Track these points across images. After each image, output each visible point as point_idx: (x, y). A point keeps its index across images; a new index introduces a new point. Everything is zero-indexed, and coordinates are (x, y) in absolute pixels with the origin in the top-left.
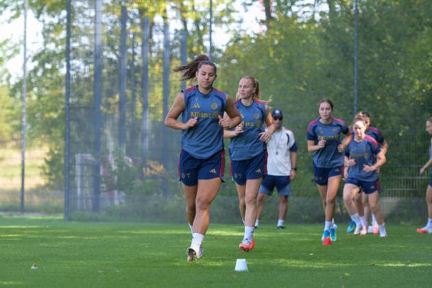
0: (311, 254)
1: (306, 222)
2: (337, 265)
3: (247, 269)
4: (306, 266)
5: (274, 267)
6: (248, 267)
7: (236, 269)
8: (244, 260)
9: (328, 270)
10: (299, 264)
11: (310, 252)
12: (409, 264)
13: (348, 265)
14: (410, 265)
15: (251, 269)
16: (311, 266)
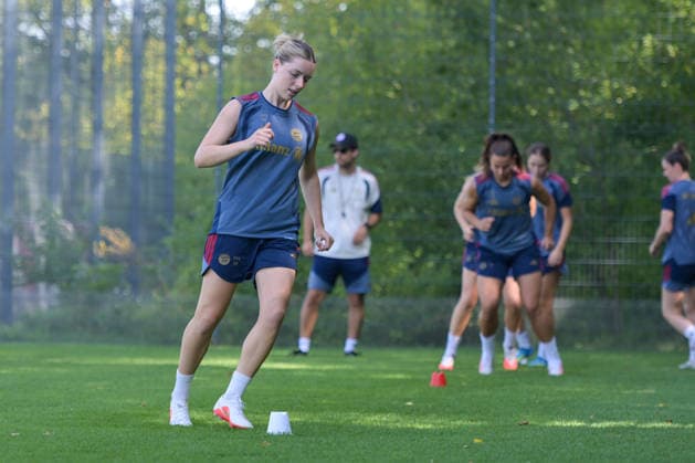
0: (410, 404)
1: (400, 343)
2: (459, 423)
3: (289, 430)
4: (399, 425)
5: (340, 427)
6: (292, 427)
7: (270, 430)
8: (284, 413)
9: (442, 434)
10: (387, 422)
11: (409, 400)
12: (592, 421)
13: (479, 423)
14: (594, 425)
15: (298, 430)
16: (409, 425)
